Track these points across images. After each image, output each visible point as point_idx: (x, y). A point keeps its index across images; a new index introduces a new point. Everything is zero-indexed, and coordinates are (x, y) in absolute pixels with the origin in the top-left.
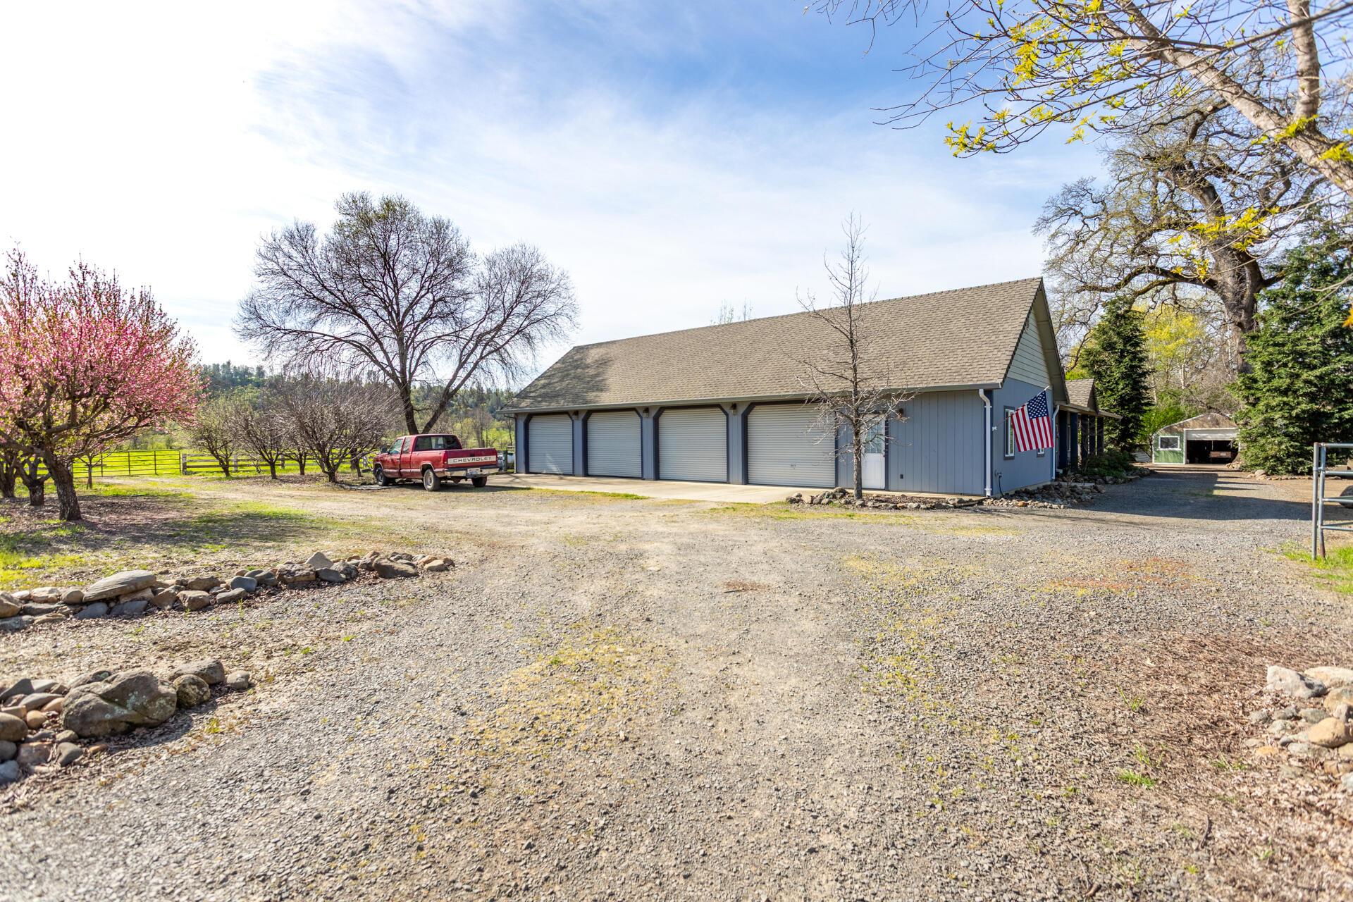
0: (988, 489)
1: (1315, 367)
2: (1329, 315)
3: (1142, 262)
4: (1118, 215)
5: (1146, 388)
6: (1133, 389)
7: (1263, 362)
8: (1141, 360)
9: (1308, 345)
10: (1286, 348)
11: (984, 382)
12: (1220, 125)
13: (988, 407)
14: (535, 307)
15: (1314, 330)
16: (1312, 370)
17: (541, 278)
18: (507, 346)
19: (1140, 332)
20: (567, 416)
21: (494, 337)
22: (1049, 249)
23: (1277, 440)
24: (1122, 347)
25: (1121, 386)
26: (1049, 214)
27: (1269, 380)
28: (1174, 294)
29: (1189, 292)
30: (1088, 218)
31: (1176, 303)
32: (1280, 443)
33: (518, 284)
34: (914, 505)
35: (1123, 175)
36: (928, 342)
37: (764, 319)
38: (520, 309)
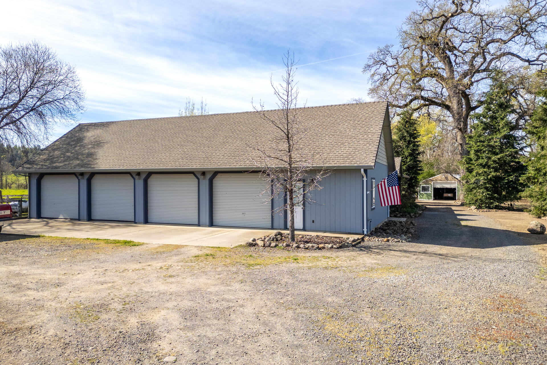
0: (365, 230)
1: (497, 154)
2: (503, 128)
3: (417, 93)
4: (403, 66)
5: (420, 161)
6: (414, 162)
7: (475, 150)
8: (418, 146)
9: (495, 142)
10: (485, 143)
11: (364, 164)
12: (452, 25)
13: (365, 179)
14: (47, 92)
15: (497, 135)
16: (496, 155)
17: (52, 71)
18: (23, 120)
19: (417, 131)
20: (74, 176)
21: (10, 112)
22: (370, 82)
23: (481, 191)
24: (409, 139)
25: (408, 160)
26: (371, 62)
27: (477, 160)
28: (428, 111)
29: (435, 110)
30: (390, 67)
31: (429, 116)
32: (483, 193)
33: (32, 74)
34: (330, 246)
35: (406, 46)
36: (327, 137)
37: (221, 114)
38: (34, 92)
